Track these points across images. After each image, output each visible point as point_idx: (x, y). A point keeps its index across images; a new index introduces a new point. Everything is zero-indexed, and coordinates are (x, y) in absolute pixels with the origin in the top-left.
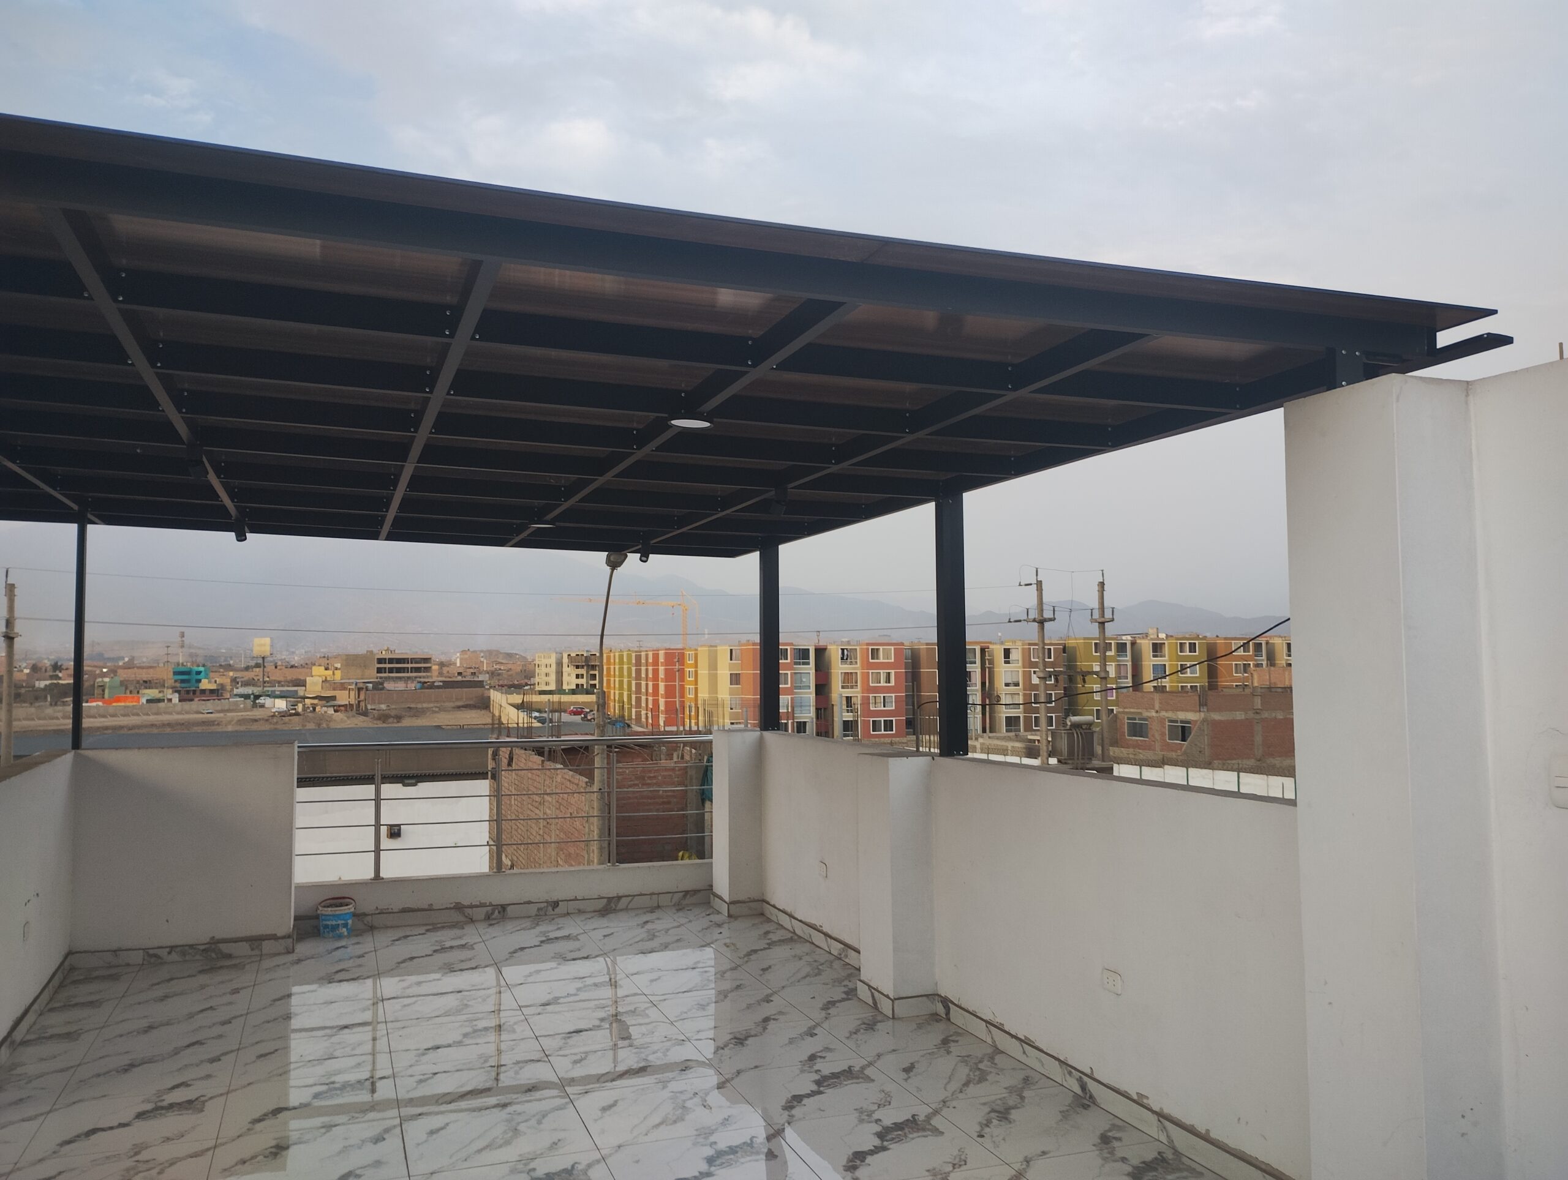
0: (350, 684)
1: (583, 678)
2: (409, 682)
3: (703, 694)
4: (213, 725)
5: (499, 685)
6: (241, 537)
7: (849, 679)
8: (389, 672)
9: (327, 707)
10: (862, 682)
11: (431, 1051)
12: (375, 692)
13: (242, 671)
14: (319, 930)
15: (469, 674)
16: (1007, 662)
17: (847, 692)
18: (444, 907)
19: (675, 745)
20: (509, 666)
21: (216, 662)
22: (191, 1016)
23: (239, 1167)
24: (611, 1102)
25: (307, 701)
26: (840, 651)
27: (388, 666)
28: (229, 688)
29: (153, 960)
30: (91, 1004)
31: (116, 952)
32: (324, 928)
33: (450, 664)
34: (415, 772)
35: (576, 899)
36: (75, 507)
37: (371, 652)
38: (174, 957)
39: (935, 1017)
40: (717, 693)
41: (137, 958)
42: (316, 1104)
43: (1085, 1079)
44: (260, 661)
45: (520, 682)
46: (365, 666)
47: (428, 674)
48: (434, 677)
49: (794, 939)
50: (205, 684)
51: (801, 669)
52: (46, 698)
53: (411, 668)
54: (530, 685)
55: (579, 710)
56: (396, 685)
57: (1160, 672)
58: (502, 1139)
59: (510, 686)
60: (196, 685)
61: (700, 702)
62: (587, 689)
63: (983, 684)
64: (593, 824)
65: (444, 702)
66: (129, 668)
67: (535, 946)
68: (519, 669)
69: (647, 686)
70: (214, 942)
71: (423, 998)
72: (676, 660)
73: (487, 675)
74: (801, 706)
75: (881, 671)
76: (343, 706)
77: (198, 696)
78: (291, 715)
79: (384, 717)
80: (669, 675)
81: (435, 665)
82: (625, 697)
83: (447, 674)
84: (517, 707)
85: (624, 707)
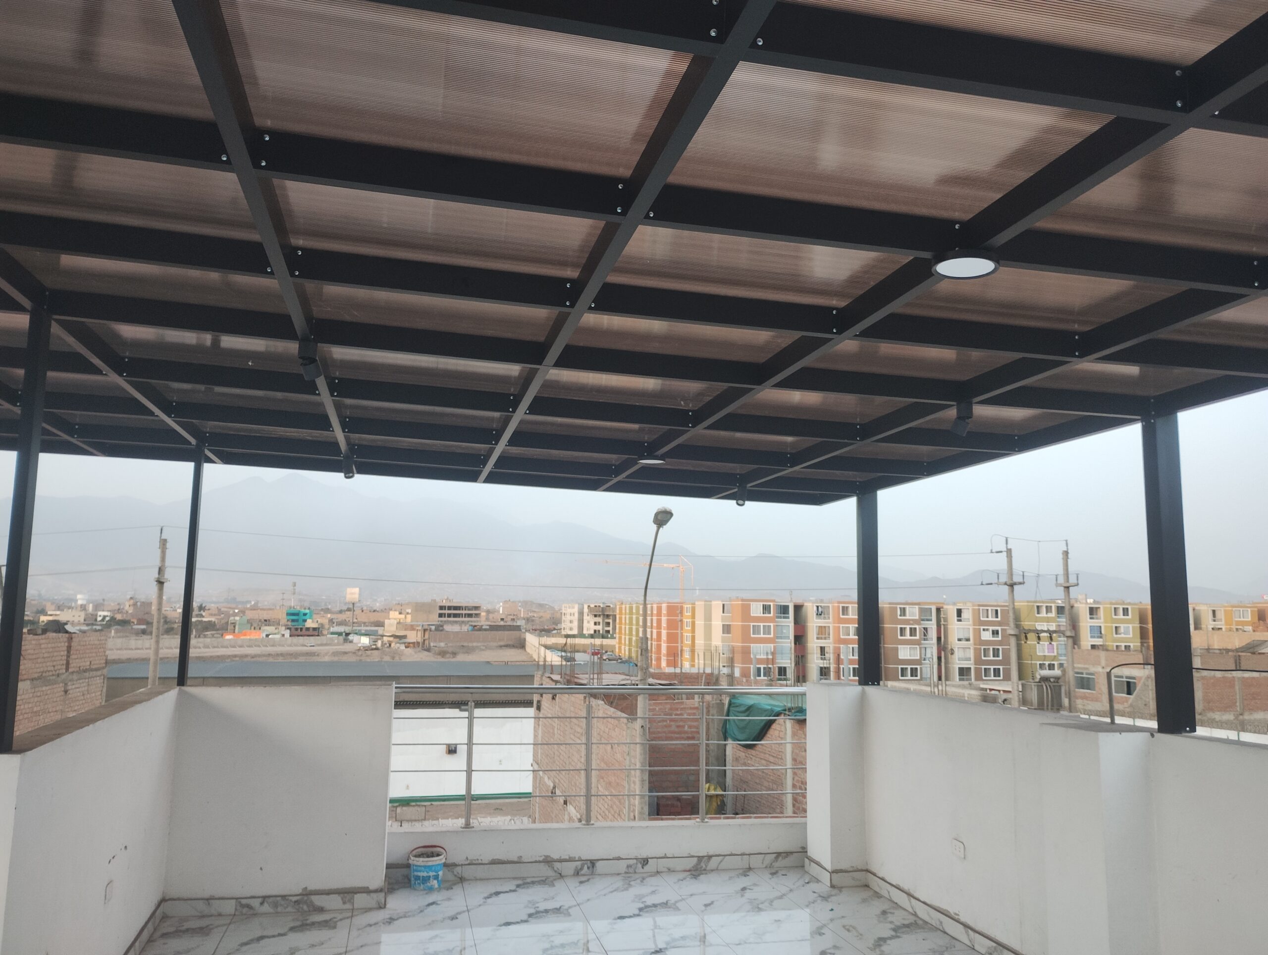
0: (418, 626)
1: (599, 624)
2: (463, 625)
3: (700, 641)
4: (315, 655)
5: (533, 630)
6: (349, 477)
7: (822, 632)
8: (448, 617)
9: (400, 643)
10: (834, 634)
12: (437, 632)
13: (337, 613)
15: (509, 619)
16: (960, 620)
17: (822, 643)
18: (533, 860)
20: (541, 614)
21: (317, 606)
25: (384, 638)
26: (815, 608)
27: (447, 612)
28: (327, 626)
29: (245, 910)
31: (208, 900)
32: (416, 879)
33: (495, 611)
35: (665, 857)
36: (193, 441)
37: (435, 601)
38: (266, 908)
40: (711, 641)
41: (229, 907)
44: (351, 606)
45: (549, 627)
46: (429, 612)
47: (478, 619)
48: (483, 621)
49: (916, 925)
50: (310, 624)
51: (782, 622)
53: (465, 614)
54: (558, 630)
55: (597, 651)
56: (453, 627)
57: (1097, 632)
59: (542, 630)
60: (303, 624)
61: (696, 648)
62: (602, 634)
63: (939, 639)
65: (490, 642)
66: (254, 610)
67: (634, 915)
68: (549, 616)
69: (652, 632)
70: (307, 893)
72: (676, 612)
73: (524, 621)
74: (782, 654)
76: (411, 643)
77: (304, 632)
78: (373, 649)
79: (442, 653)
80: (671, 624)
81: (483, 612)
82: (634, 643)
83: (493, 620)
84: (547, 647)
85: (633, 650)
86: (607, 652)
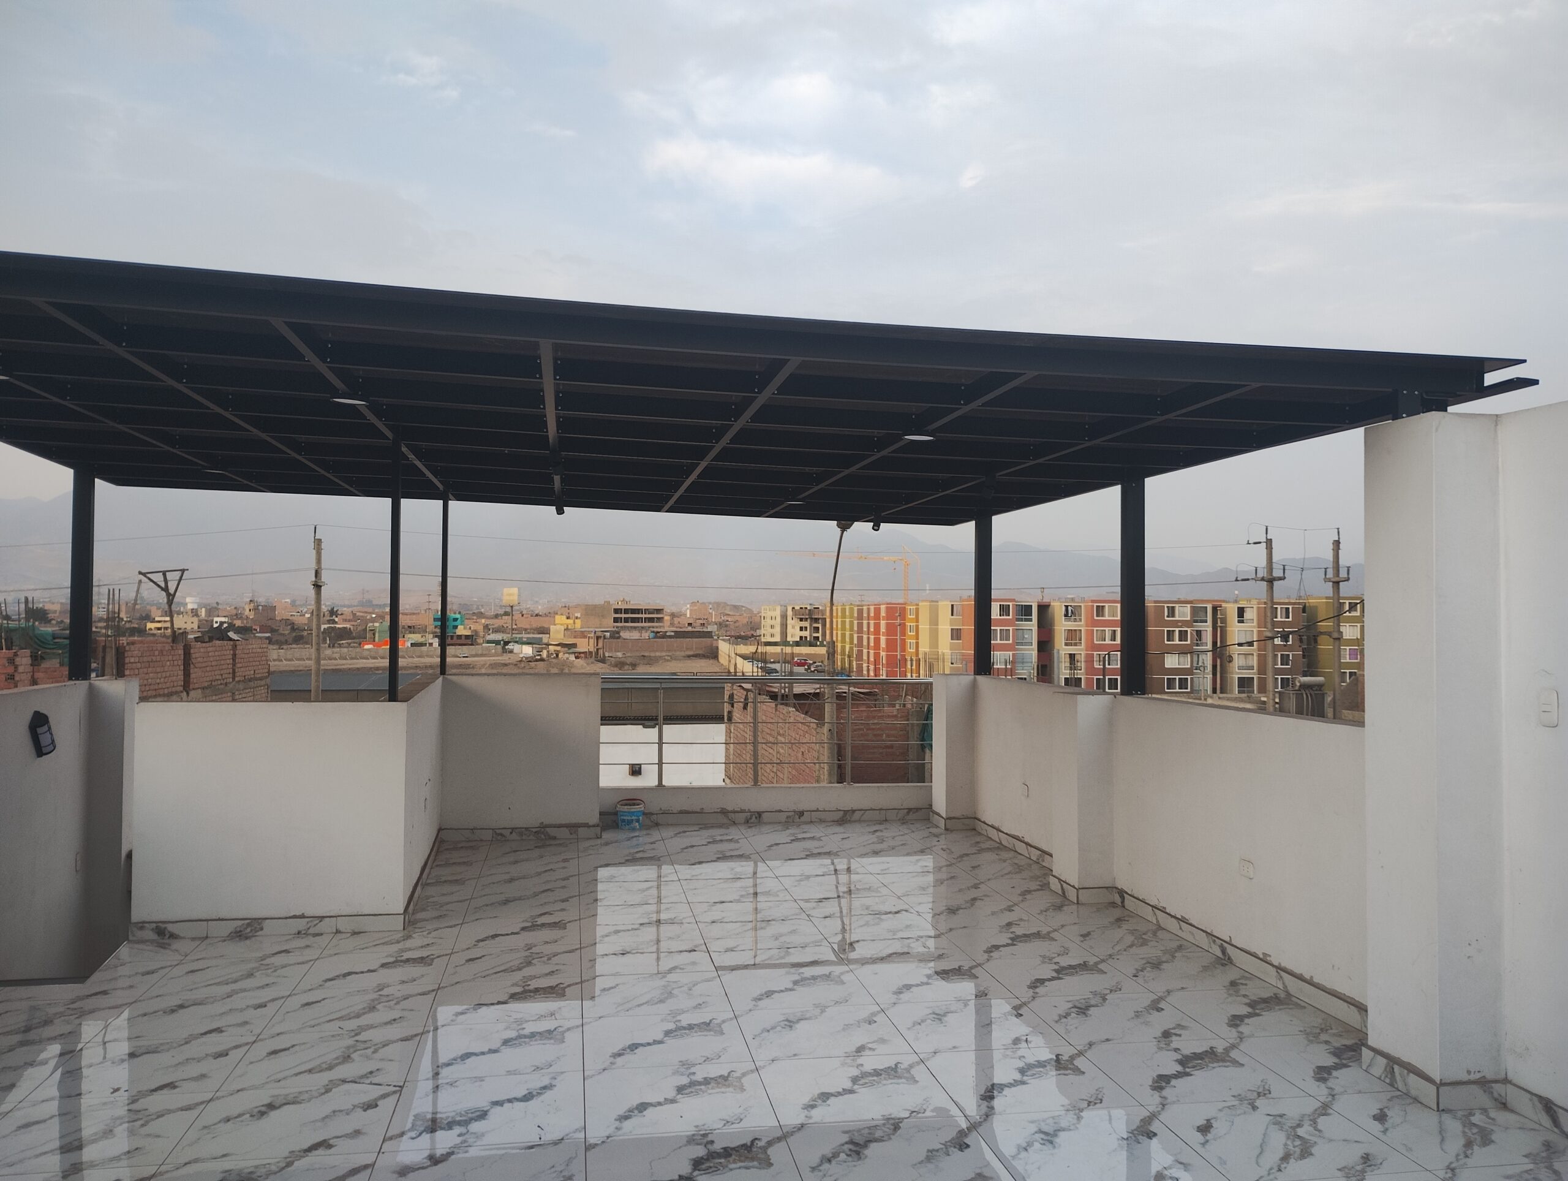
0: (589, 632)
1: (806, 630)
2: (643, 632)
3: (924, 648)
4: (469, 668)
5: (726, 636)
6: (560, 511)
7: (1072, 637)
8: (625, 622)
9: (569, 653)
10: (1087, 639)
12: (612, 640)
13: (492, 618)
14: (617, 825)
15: (699, 624)
16: (1241, 621)
17: (1072, 650)
18: (712, 811)
19: (897, 686)
20: (737, 618)
21: (468, 610)
22: (539, 874)
25: (550, 647)
26: (1064, 608)
27: (623, 616)
28: (481, 634)
29: (499, 837)
30: (464, 863)
31: (473, 830)
32: (621, 822)
33: (680, 615)
35: (818, 810)
36: (442, 488)
37: (608, 602)
38: (514, 836)
39: (1113, 904)
40: (938, 647)
41: (488, 835)
43: (1225, 945)
44: (508, 609)
45: (746, 633)
46: (602, 616)
47: (661, 624)
48: (666, 627)
49: (1000, 847)
50: (462, 631)
51: (1025, 625)
53: (645, 618)
54: (756, 636)
55: (803, 661)
56: (631, 634)
59: (738, 637)
60: (454, 631)
61: (920, 656)
62: (810, 642)
63: (1214, 643)
65: (675, 651)
67: (787, 843)
68: (745, 621)
69: (869, 639)
70: (543, 826)
72: (898, 614)
73: (716, 626)
74: (1023, 663)
75: (1107, 629)
76: (583, 653)
77: (455, 641)
78: (537, 660)
79: (620, 664)
80: (891, 630)
81: (666, 615)
82: (847, 650)
83: (678, 625)
84: (744, 657)
85: (847, 659)
86: (815, 663)
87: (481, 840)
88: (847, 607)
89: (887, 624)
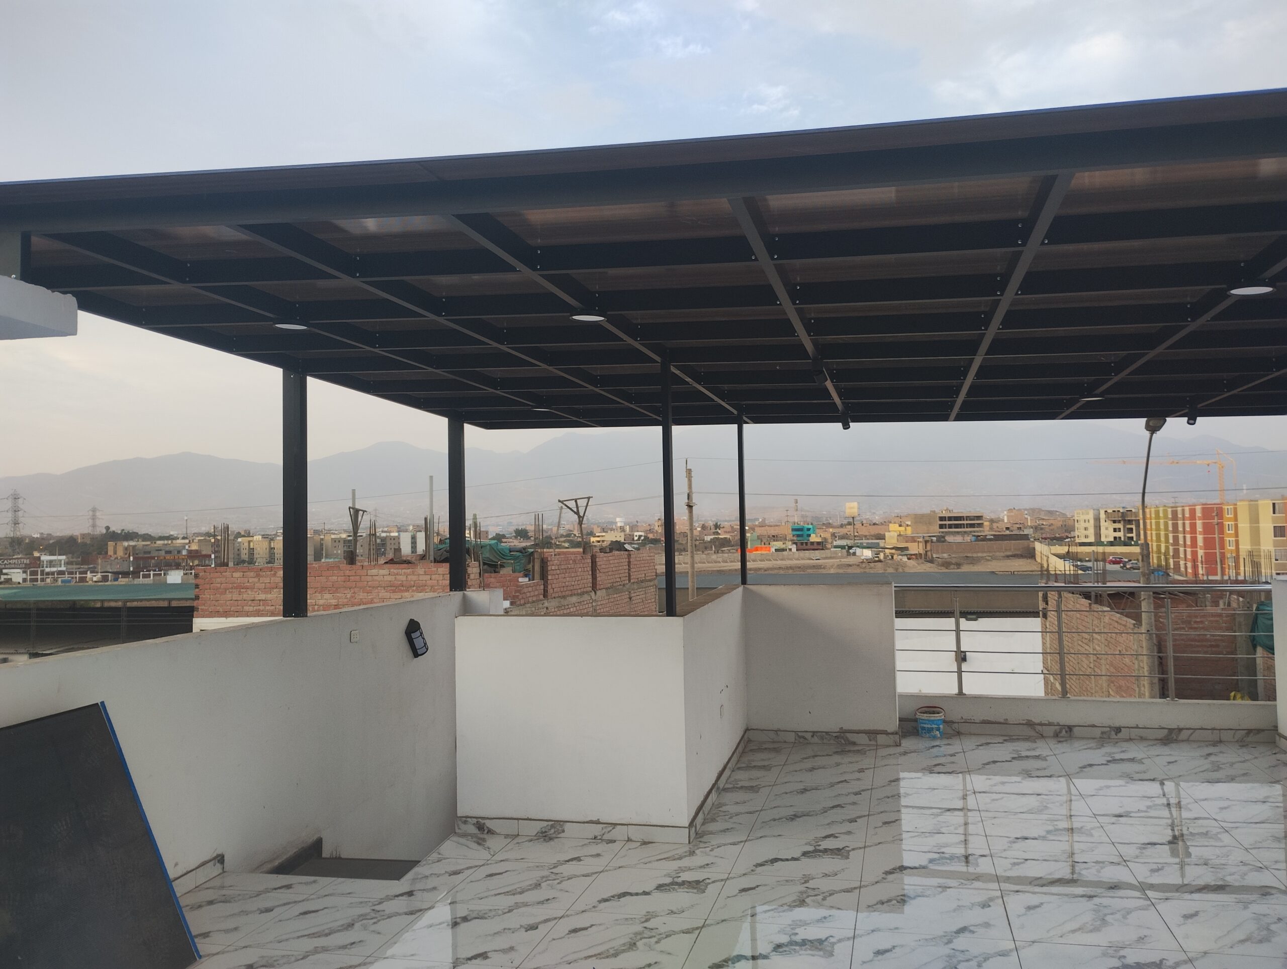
0: (919, 537)
1: (1120, 531)
2: (966, 536)
3: (1245, 546)
4: (821, 568)
5: (1042, 538)
6: (846, 426)
8: (949, 528)
9: (902, 555)
11: (1020, 840)
12: (938, 544)
13: (838, 528)
14: (918, 731)
15: (1016, 528)
18: (1017, 723)
19: (1219, 593)
20: (1051, 522)
21: (819, 521)
22: (832, 785)
23: (879, 906)
24: (1192, 911)
25: (886, 550)
27: (947, 523)
28: (830, 540)
29: (802, 740)
30: (764, 767)
31: (777, 731)
32: (922, 730)
33: (999, 520)
34: (976, 610)
35: (1137, 727)
36: (735, 412)
37: (934, 512)
38: (816, 739)
40: (1259, 544)
41: (791, 737)
42: (932, 868)
44: (851, 520)
45: (1061, 535)
46: (930, 523)
47: (981, 529)
48: (986, 531)
50: (814, 538)
52: (712, 548)
53: (967, 524)
54: (1070, 538)
55: (1118, 559)
56: (955, 538)
58: (1092, 925)
59: (1052, 539)
60: (808, 539)
62: (1124, 542)
64: (1142, 661)
65: (995, 552)
66: (763, 527)
67: (1102, 764)
68: (1060, 524)
69: (1185, 538)
70: (843, 731)
71: (1008, 795)
72: (1214, 514)
73: (1032, 530)
76: (914, 555)
77: (809, 546)
78: (876, 562)
79: (946, 564)
80: (1207, 529)
81: (986, 521)
82: (1163, 550)
83: (997, 529)
84: (1059, 556)
85: (1163, 557)
86: (1130, 561)
87: (785, 742)
88: (1161, 509)
89: (1204, 524)
